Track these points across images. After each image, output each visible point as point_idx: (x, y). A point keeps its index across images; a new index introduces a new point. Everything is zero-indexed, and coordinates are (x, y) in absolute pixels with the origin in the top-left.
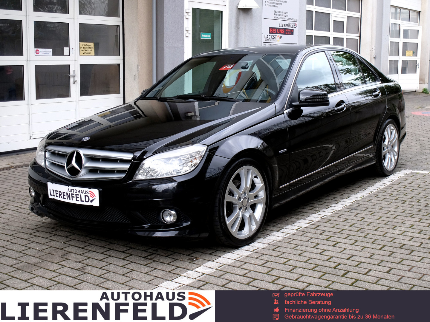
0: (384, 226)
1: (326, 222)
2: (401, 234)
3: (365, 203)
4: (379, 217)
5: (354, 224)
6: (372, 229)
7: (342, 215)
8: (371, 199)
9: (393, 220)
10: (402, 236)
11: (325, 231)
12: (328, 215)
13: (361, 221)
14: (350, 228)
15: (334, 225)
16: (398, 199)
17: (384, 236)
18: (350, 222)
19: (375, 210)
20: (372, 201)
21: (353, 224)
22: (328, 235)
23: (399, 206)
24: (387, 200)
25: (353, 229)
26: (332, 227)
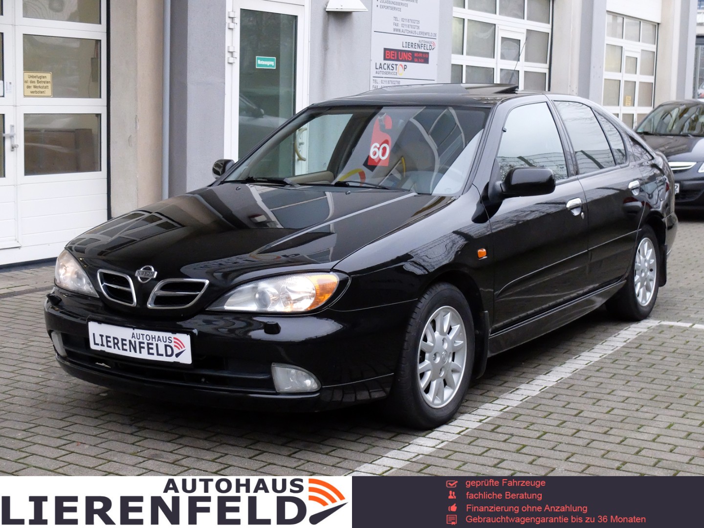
0: (620, 425)
1: (514, 419)
2: (654, 441)
3: (579, 383)
4: (609, 409)
5: (565, 422)
6: (598, 431)
7: (540, 404)
8: (590, 374)
9: (636, 414)
10: (655, 444)
11: (512, 435)
12: (515, 405)
13: (576, 415)
14: (558, 430)
15: (527, 424)
16: (639, 375)
17: (623, 443)
18: (556, 418)
19: (600, 395)
20: (593, 379)
21: (561, 422)
22: (519, 442)
23: (642, 389)
24: (620, 377)
25: (563, 431)
26: (525, 428)
